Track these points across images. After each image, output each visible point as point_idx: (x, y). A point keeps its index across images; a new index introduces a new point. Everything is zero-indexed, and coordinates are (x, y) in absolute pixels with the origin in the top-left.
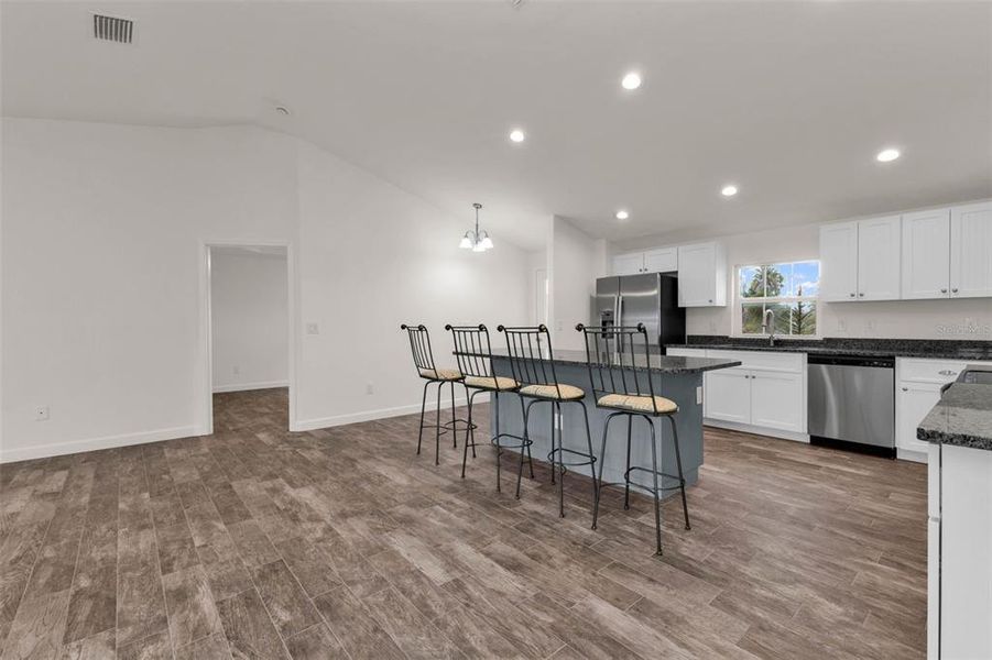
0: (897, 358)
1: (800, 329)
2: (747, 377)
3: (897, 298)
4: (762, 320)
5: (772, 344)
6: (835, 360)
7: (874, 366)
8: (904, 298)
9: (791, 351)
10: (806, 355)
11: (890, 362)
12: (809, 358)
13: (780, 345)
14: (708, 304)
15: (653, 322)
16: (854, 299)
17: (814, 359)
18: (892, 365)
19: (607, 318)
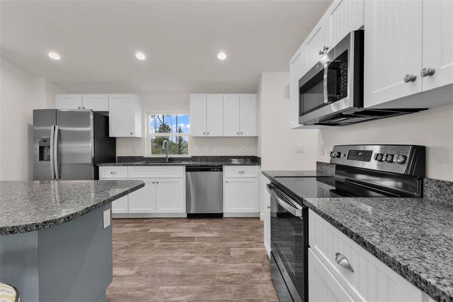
0: (223, 166)
1: (180, 151)
2: (153, 183)
3: (222, 136)
4: (162, 147)
5: (167, 161)
6: (199, 169)
7: (215, 171)
8: (225, 136)
9: (177, 165)
10: (185, 166)
11: (221, 169)
12: (186, 169)
13: (171, 161)
14: (129, 135)
15: (87, 148)
16: (205, 135)
17: (189, 169)
18: (221, 170)
19: (43, 144)
